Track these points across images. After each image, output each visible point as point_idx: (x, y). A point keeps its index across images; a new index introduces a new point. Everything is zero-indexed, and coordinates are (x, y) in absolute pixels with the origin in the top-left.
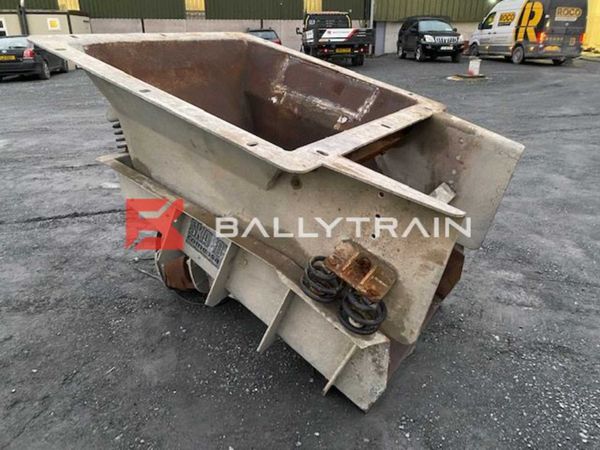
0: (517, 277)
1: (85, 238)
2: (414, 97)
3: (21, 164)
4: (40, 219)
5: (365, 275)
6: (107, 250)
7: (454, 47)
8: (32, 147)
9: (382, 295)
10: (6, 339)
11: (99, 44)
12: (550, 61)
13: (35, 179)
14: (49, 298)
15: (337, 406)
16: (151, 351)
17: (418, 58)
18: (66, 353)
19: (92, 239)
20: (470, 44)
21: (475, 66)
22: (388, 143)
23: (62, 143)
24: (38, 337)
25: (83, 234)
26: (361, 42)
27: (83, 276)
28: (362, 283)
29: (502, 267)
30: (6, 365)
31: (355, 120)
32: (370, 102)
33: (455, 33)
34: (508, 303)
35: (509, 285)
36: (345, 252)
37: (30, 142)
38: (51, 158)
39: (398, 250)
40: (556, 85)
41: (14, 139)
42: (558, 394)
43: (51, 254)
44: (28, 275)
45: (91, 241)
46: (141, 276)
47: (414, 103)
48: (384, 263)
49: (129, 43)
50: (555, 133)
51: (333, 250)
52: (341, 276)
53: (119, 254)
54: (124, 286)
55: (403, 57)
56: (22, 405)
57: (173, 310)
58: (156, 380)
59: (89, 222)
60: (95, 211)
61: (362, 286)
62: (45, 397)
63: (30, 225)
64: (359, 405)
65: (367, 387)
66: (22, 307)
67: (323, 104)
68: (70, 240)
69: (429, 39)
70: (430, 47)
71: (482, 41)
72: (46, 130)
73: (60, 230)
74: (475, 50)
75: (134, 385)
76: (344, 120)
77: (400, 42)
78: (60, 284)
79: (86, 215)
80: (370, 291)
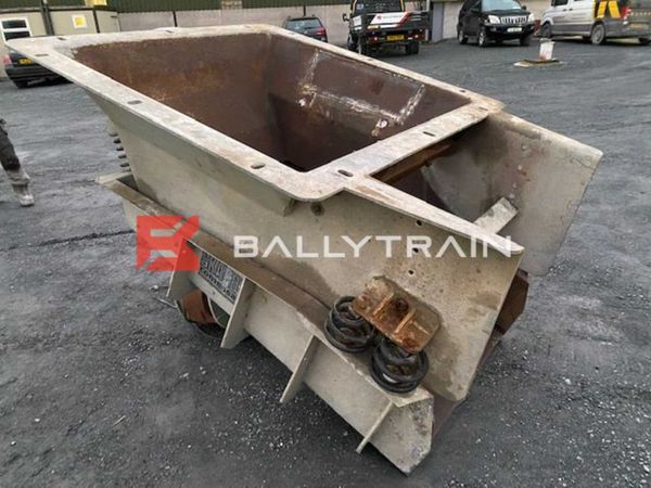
0: (593, 303)
1: (103, 263)
2: (468, 94)
3: (41, 179)
4: (55, 242)
5: (401, 319)
6: (125, 276)
7: (523, 28)
8: (54, 159)
9: (422, 344)
10: (10, 382)
11: (91, 46)
12: (636, 41)
13: (54, 195)
14: (59, 334)
15: (373, 466)
16: (166, 395)
17: (481, 42)
18: (73, 398)
19: (109, 263)
20: (542, 23)
21: (547, 49)
22: (433, 152)
23: (86, 153)
24: (45, 379)
25: (100, 258)
26: (415, 27)
27: (97, 307)
28: (397, 331)
29: (576, 292)
30: (7, 414)
31: (396, 124)
32: (414, 102)
33: (524, 12)
34: (582, 336)
35: (584, 314)
36: (378, 291)
37: (53, 153)
38: (73, 171)
39: (442, 291)
40: (643, 68)
41: (35, 151)
42: (642, 454)
43: (65, 281)
44: (38, 306)
45: (108, 266)
46: (159, 306)
47: (467, 102)
48: (424, 305)
49: (127, 43)
50: (640, 126)
51: (363, 289)
52: (372, 322)
53: (138, 280)
54: (141, 319)
55: (464, 42)
56: (20, 461)
57: (194, 346)
58: (169, 432)
59: (107, 244)
60: (115, 231)
61: (397, 334)
62: (47, 452)
63: (45, 249)
64: (399, 466)
65: (409, 447)
66: (30, 344)
67: (360, 106)
68: (85, 266)
69: (494, 20)
70: (495, 30)
71: (555, 19)
72: (70, 139)
73: (76, 253)
74: (547, 30)
75: (145, 438)
76: (384, 124)
77: (460, 25)
78: (72, 317)
79: (106, 235)
80: (407, 340)
